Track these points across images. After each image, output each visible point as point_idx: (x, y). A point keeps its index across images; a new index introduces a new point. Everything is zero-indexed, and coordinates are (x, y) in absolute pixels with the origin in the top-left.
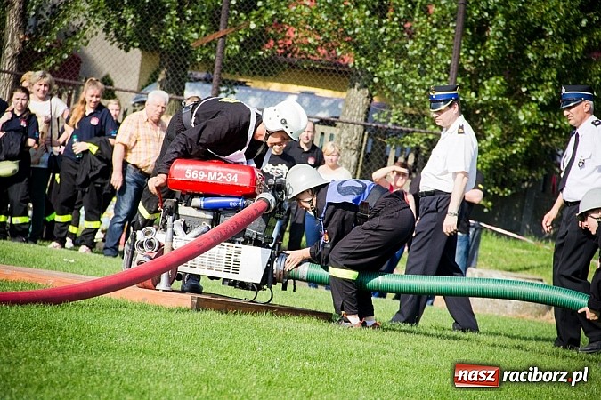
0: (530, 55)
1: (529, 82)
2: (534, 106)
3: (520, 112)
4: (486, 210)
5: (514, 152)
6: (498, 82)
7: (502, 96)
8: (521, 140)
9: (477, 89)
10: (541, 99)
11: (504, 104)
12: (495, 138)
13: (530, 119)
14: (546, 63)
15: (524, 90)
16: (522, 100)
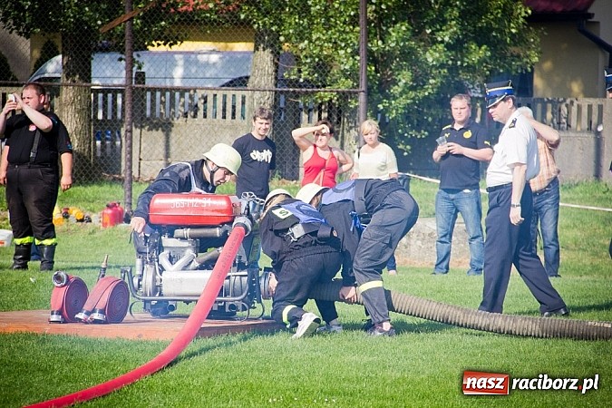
1: (432, 24)
2: (441, 47)
3: (428, 54)
4: (406, 154)
5: (427, 94)
6: (404, 28)
7: (408, 40)
8: (432, 81)
9: (383, 37)
10: (447, 39)
11: (411, 48)
12: (406, 84)
13: (438, 60)
15: (429, 31)
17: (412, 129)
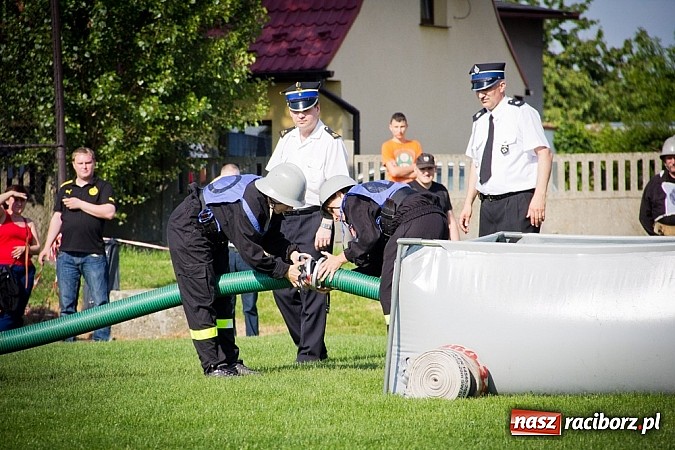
0: (141, 43)
1: (144, 74)
2: (155, 99)
3: (141, 109)
4: (121, 223)
5: (142, 153)
6: (111, 78)
7: (118, 93)
8: (147, 139)
9: (88, 89)
10: (161, 90)
11: (122, 102)
12: (117, 142)
13: (153, 115)
14: (160, 49)
15: (141, 83)
16: (141, 94)
17: (127, 194)
